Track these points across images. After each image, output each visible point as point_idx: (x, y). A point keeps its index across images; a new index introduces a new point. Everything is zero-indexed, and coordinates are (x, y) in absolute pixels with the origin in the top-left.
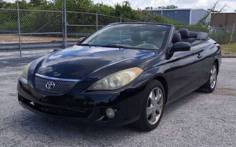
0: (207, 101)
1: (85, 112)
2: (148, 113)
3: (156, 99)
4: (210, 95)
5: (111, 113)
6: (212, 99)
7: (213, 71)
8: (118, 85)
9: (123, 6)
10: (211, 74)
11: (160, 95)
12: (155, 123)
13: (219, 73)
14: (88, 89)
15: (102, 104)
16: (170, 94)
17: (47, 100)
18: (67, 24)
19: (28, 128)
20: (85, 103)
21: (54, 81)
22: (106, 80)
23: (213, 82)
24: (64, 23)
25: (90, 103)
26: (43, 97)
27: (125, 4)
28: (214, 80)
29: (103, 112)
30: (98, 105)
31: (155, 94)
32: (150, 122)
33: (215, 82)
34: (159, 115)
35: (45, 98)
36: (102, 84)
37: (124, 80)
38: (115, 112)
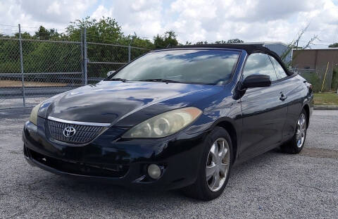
0: (291, 164)
1: (118, 170)
2: (209, 174)
3: (220, 154)
4: (297, 156)
5: (155, 171)
6: (299, 162)
7: (301, 123)
8: (166, 131)
9: (166, 39)
10: (298, 127)
11: (226, 150)
12: (217, 189)
13: (309, 126)
14: (123, 137)
15: (142, 159)
16: (240, 149)
17: (64, 154)
18: (87, 61)
19: (38, 193)
20: (117, 158)
21: (74, 125)
22: (148, 125)
23: (300, 139)
24: (84, 59)
25: (124, 158)
26: (58, 149)
27: (168, 36)
28: (302, 136)
29: (143, 171)
30: (135, 160)
31: (219, 148)
32: (211, 189)
33: (303, 139)
34: (224, 179)
35: (62, 152)
36: (143, 130)
37: (175, 124)
38: (162, 171)
